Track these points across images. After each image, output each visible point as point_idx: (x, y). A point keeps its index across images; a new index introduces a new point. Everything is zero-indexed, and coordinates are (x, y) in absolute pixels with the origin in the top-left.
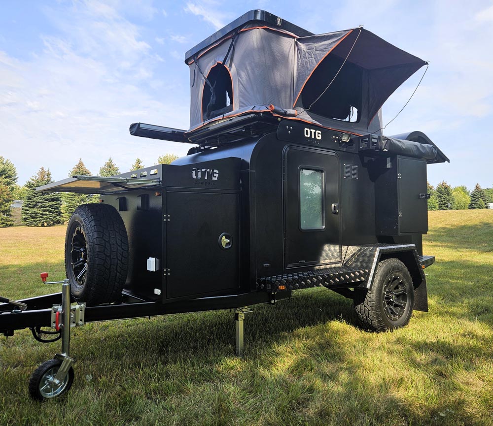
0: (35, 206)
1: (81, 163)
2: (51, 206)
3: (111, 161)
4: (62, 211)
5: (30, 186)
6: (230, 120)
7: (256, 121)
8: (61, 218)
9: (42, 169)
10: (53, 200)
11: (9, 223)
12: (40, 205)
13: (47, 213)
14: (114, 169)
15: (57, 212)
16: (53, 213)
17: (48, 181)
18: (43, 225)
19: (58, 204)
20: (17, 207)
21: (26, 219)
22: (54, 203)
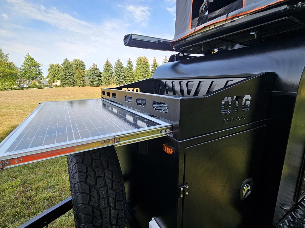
0: (93, 79)
1: (108, 61)
2: (98, 79)
3: (119, 59)
4: (102, 80)
5: (90, 70)
6: (231, 22)
7: (285, 16)
8: (102, 83)
9: (94, 63)
10: (99, 76)
11: (85, 85)
12: (94, 78)
13: (97, 81)
14: (120, 63)
15: (101, 81)
16: (99, 81)
17: (96, 68)
18: (96, 86)
19: (101, 78)
20: (87, 78)
21: (90, 84)
22: (99, 77)
